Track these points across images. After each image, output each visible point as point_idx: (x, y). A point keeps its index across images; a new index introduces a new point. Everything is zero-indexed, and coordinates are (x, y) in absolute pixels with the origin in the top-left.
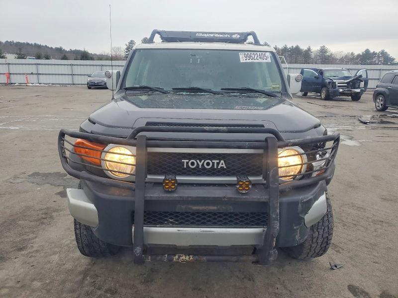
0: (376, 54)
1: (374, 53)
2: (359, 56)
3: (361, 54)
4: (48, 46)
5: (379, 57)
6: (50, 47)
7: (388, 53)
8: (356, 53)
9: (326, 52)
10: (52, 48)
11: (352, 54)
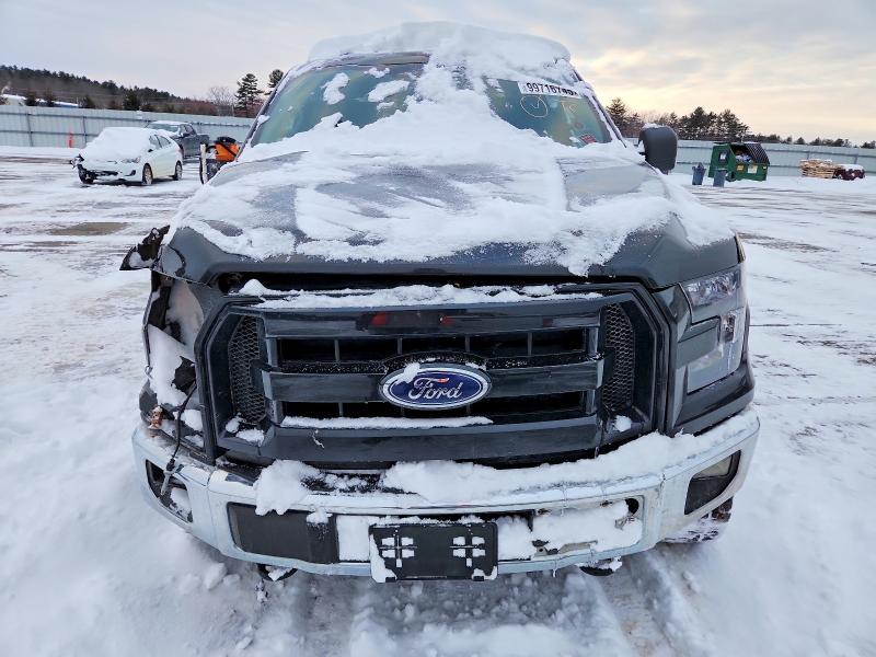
0: (715, 117)
1: (712, 116)
2: (685, 120)
3: (689, 117)
4: (88, 78)
5: (720, 123)
6: (92, 80)
7: (737, 116)
8: (680, 116)
9: (622, 111)
10: (96, 82)
11: (673, 116)
